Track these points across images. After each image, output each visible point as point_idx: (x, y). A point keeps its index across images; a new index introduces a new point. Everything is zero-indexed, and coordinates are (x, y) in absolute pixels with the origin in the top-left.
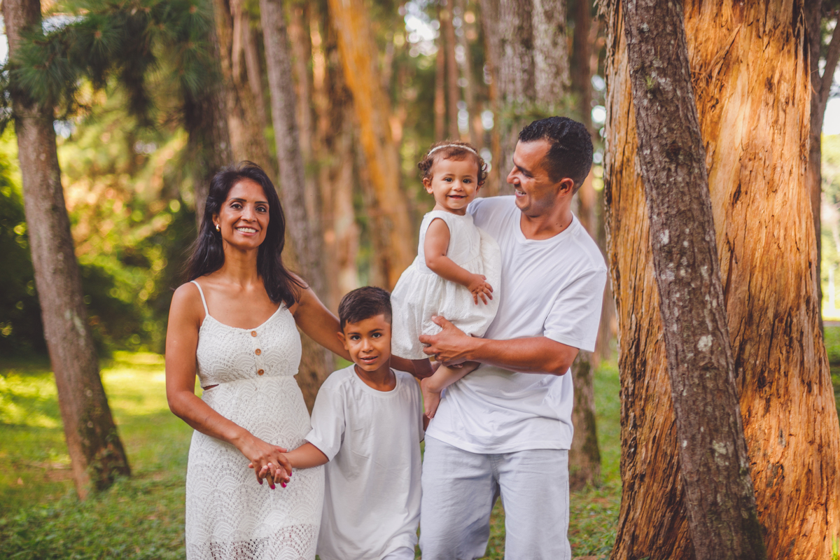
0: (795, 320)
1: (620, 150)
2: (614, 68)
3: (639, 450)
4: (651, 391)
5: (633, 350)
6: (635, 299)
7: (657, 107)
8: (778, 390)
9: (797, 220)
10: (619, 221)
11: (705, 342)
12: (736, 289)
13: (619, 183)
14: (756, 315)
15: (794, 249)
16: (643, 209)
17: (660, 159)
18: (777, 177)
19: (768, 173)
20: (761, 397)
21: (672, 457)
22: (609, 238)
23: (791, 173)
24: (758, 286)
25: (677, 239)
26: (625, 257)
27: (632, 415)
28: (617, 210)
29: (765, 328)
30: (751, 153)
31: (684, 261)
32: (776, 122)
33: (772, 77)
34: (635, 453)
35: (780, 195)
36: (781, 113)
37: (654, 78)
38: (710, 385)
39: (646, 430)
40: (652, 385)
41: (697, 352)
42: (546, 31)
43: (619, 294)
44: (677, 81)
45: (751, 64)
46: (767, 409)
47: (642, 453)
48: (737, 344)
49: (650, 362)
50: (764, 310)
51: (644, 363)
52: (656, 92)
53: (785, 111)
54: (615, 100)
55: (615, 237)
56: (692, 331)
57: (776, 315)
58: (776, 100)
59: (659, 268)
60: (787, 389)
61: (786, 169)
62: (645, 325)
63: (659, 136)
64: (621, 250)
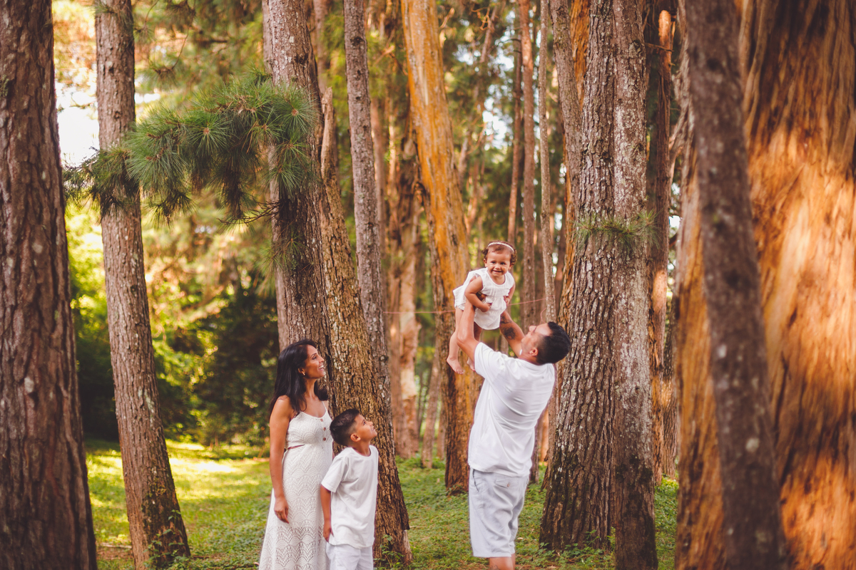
0: (841, 434)
1: (689, 271)
2: (688, 197)
3: (692, 545)
4: (706, 491)
5: (692, 453)
6: (696, 407)
7: (721, 240)
8: (822, 497)
9: (848, 343)
10: (684, 335)
11: (752, 444)
12: (789, 402)
13: (687, 300)
14: (805, 427)
15: (844, 370)
16: (706, 326)
17: (721, 285)
18: (830, 303)
19: (823, 299)
20: (806, 503)
21: (722, 552)
22: (675, 349)
23: (844, 300)
24: (809, 401)
25: (732, 354)
26: (689, 368)
27: (687, 512)
28: (684, 325)
29: (813, 439)
30: (808, 280)
31: (738, 373)
32: (833, 253)
33: (831, 212)
34: (689, 547)
35: (832, 320)
36: (838, 246)
37: (720, 215)
38: (755, 481)
39: (699, 526)
40: (708, 484)
41: (745, 453)
42: (626, 148)
43: (681, 401)
44: (740, 217)
45: (812, 200)
46: (811, 513)
47: (696, 547)
48: (787, 452)
49: (707, 465)
50: (813, 423)
51: (701, 465)
52: (720, 227)
53: (841, 244)
54: (687, 226)
55: (681, 350)
56: (741, 434)
57: (824, 428)
58: (833, 233)
59: (717, 378)
60: (831, 496)
61: (840, 297)
62: (704, 430)
63: (722, 265)
64: (685, 362)
